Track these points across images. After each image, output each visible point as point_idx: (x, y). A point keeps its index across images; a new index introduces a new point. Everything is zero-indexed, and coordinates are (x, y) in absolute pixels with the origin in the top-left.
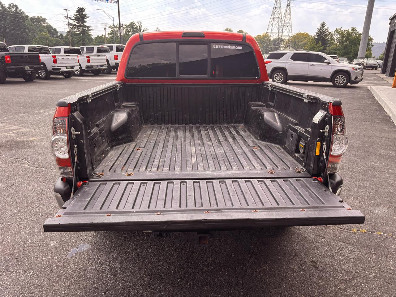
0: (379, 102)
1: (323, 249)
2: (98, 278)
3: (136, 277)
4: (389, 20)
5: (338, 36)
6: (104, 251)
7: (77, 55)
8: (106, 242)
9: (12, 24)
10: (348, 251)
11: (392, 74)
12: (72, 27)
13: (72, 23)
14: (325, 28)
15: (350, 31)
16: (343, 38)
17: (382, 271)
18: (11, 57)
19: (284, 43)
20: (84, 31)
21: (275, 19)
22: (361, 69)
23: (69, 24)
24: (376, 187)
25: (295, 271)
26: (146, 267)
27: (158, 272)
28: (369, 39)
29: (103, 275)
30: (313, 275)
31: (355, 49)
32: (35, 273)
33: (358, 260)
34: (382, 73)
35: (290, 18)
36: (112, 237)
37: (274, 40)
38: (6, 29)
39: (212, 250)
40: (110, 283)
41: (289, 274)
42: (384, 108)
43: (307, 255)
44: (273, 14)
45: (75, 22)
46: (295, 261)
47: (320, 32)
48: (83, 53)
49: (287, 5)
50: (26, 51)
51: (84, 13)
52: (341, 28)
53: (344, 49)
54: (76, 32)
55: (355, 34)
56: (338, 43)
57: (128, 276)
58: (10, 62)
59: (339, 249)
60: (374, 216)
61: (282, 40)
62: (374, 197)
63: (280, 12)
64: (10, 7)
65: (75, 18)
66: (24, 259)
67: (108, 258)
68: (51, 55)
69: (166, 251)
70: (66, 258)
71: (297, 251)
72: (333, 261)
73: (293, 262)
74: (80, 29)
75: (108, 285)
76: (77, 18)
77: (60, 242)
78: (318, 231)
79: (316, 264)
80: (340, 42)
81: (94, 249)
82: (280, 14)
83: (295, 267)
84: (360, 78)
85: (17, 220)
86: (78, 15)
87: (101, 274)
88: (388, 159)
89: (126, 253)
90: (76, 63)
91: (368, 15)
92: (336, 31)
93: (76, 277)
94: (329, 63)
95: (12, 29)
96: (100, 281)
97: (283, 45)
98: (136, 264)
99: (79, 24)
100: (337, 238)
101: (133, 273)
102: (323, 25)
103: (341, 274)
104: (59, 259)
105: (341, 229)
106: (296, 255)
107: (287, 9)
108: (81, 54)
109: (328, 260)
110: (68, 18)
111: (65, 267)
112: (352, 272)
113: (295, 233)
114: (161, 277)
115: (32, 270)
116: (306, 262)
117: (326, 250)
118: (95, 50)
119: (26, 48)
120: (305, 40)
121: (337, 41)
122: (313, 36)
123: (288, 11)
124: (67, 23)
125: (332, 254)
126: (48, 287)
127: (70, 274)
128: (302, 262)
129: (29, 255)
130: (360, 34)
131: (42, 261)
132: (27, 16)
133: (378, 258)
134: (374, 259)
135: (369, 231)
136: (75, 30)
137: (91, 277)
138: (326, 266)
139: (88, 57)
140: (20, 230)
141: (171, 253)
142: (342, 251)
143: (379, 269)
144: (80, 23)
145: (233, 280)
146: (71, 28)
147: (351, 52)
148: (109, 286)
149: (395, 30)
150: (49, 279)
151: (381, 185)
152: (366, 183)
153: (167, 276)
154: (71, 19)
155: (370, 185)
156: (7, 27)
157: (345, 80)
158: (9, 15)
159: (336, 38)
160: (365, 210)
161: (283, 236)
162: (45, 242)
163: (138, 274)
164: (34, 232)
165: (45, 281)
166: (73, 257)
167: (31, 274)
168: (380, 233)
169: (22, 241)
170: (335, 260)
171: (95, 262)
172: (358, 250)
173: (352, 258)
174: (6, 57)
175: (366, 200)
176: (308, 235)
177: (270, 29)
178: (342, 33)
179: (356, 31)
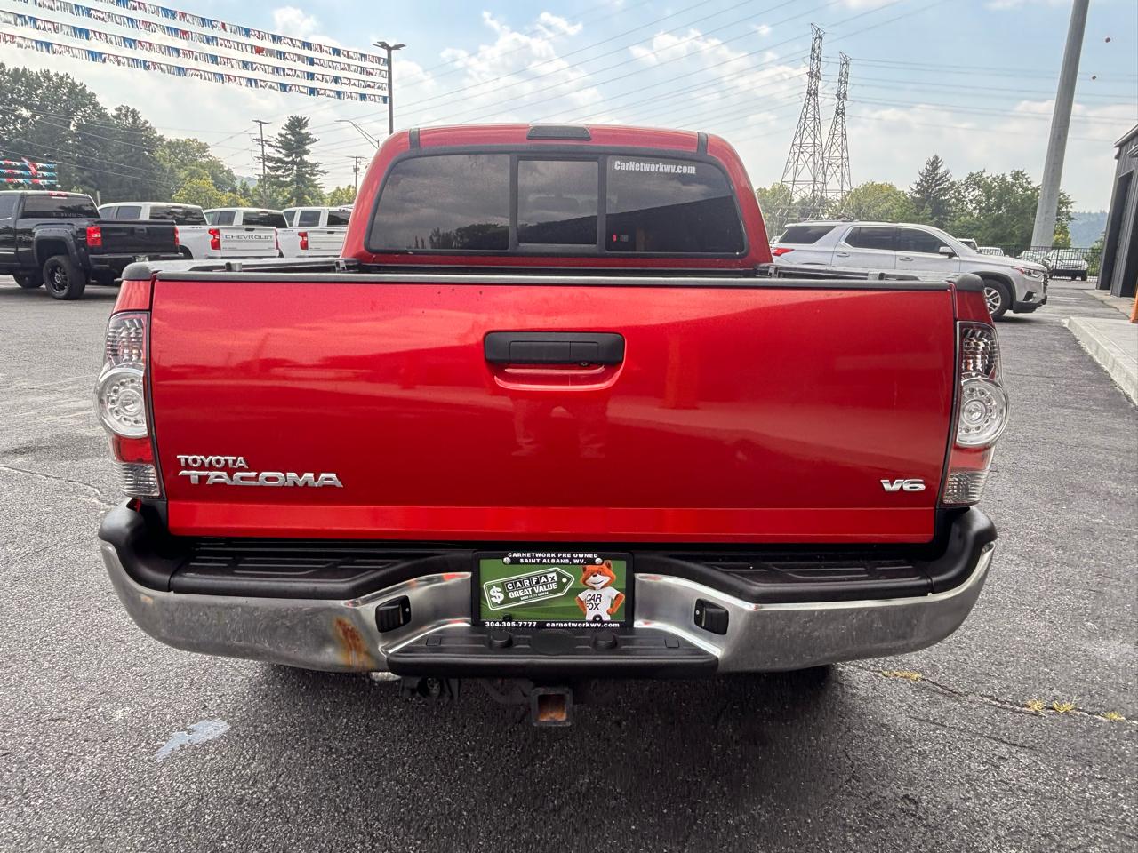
0: (1095, 357)
1: (940, 760)
2: (234, 824)
3: (352, 827)
4: (1116, 147)
5: (977, 192)
6: (264, 744)
7: (274, 228)
8: (277, 718)
9: (122, 156)
10: (1019, 769)
11: (1128, 292)
12: (271, 165)
13: (271, 155)
14: (941, 171)
15: (1009, 179)
16: (988, 198)
17: (1129, 836)
18: (102, 230)
19: (830, 210)
20: (303, 176)
21: (805, 148)
22: (1043, 272)
23: (266, 158)
24: (1099, 583)
25: (851, 827)
26: (386, 796)
27: (419, 815)
28: (1060, 202)
29: (252, 815)
30: (905, 840)
31: (1023, 227)
32: (51, 800)
33: (1051, 798)
34: (1101, 288)
35: (844, 145)
36: (295, 704)
37: (803, 201)
38: (106, 169)
39: (593, 753)
40: (268, 841)
41: (830, 835)
42: (1112, 375)
43: (887, 777)
44: (800, 132)
45: (281, 153)
46: (850, 794)
47: (927, 182)
48: (291, 225)
49: (837, 112)
50: (145, 216)
51: (303, 131)
52: (984, 171)
53: (993, 227)
54: (281, 179)
55: (1022, 187)
56: (978, 211)
57: (326, 822)
58: (99, 243)
59: (989, 761)
60: (1096, 667)
61: (823, 202)
62: (1094, 611)
63: (817, 131)
64: (119, 115)
65: (280, 142)
66: (30, 758)
67: (276, 765)
68: (209, 227)
69: (452, 751)
70: (152, 758)
71: (856, 763)
72: (969, 798)
73: (845, 797)
74: (292, 169)
75: (261, 846)
76: (286, 145)
77: (143, 710)
78: (924, 705)
79: (917, 807)
80: (981, 209)
81: (238, 735)
82: (818, 136)
83: (849, 814)
84: (1038, 296)
85: (36, 645)
86: (289, 137)
87: (246, 810)
88: (1129, 505)
89: (330, 751)
90: (270, 249)
91: (1056, 136)
92: (969, 178)
93: (170, 817)
94: (951, 255)
95: (121, 170)
96: (240, 833)
97: (827, 216)
98: (357, 787)
99: (291, 159)
100: (982, 727)
101: (344, 814)
102: (935, 163)
103: (996, 838)
104: (132, 760)
105: (994, 703)
106: (853, 777)
107: (835, 122)
108: (286, 227)
109: (953, 796)
110: (262, 141)
111: (144, 786)
112: (1031, 835)
113: (852, 710)
114: (426, 829)
115: (46, 790)
116: (885, 798)
117: (950, 764)
118: (324, 219)
119: (146, 209)
120: (886, 203)
121: (974, 205)
122: (907, 190)
123: (839, 127)
124: (260, 154)
125: (968, 775)
126: (83, 842)
127: (153, 808)
128: (874, 798)
129: (48, 744)
130: (1036, 189)
131: (80, 763)
132: (161, 139)
133: (1115, 794)
134: (1102, 796)
135: (1082, 711)
136: (280, 173)
137: (214, 818)
138: (948, 813)
139: (304, 235)
140: (37, 673)
141: (467, 756)
142: (999, 768)
143: (1120, 828)
144: (294, 156)
145: (651, 847)
146: (269, 167)
147: (1012, 234)
148: (265, 848)
149: (1132, 173)
150: (90, 820)
151: (1111, 578)
152: (1069, 571)
153: (445, 826)
154: (271, 146)
155: (1081, 576)
156: (108, 164)
157: (997, 299)
158: (115, 135)
159: (971, 198)
160: (1067, 649)
161: (815, 719)
162: (100, 710)
163: (358, 817)
164: (74, 680)
165: (78, 824)
166: (172, 756)
167: (40, 801)
168: (1115, 717)
169: (36, 705)
170: (978, 796)
171: (234, 774)
172: (1048, 765)
173: (1031, 789)
174: (90, 231)
175: (1069, 620)
176: (892, 716)
177: (791, 172)
178: (986, 183)
179: (1024, 181)
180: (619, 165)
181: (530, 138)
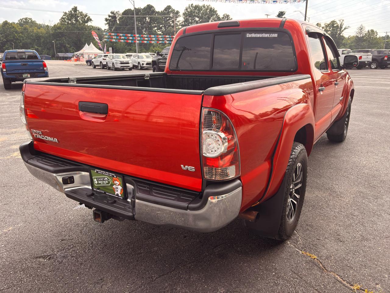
51: (284, 16)
70: (72, 208)
78: (303, 268)
93: (61, 223)
104: (69, 208)
105: (339, 279)
127: (61, 220)
166: (76, 209)
176: (284, 267)
180: (248, 35)
181: (219, 27)
